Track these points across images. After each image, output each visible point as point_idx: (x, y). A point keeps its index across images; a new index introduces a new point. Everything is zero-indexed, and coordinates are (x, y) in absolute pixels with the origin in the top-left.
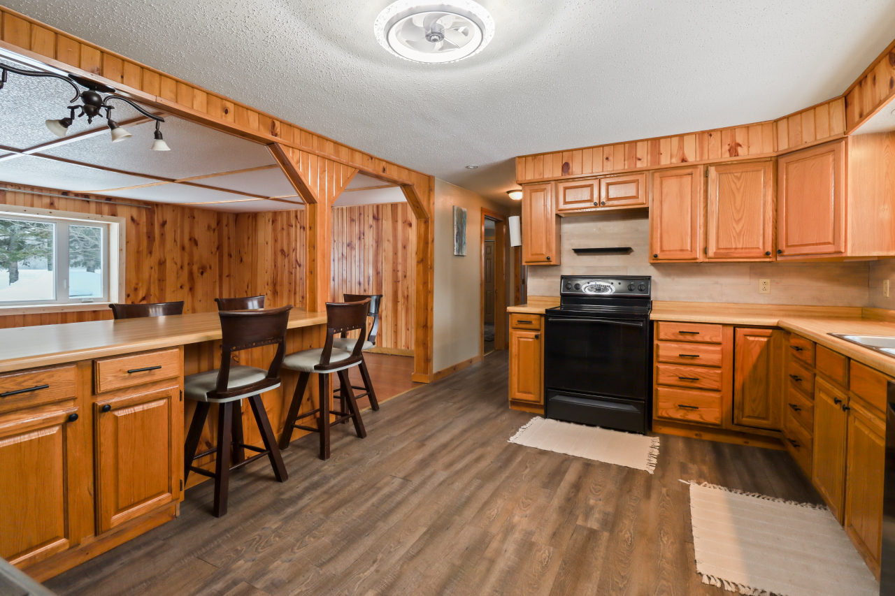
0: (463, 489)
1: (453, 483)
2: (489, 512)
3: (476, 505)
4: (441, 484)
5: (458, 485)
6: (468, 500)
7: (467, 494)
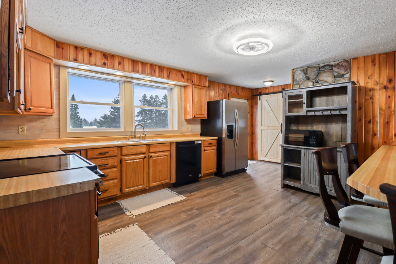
0: (234, 232)
1: (238, 237)
2: (228, 221)
3: (231, 224)
4: (245, 238)
5: (236, 235)
6: (234, 227)
7: (233, 230)
